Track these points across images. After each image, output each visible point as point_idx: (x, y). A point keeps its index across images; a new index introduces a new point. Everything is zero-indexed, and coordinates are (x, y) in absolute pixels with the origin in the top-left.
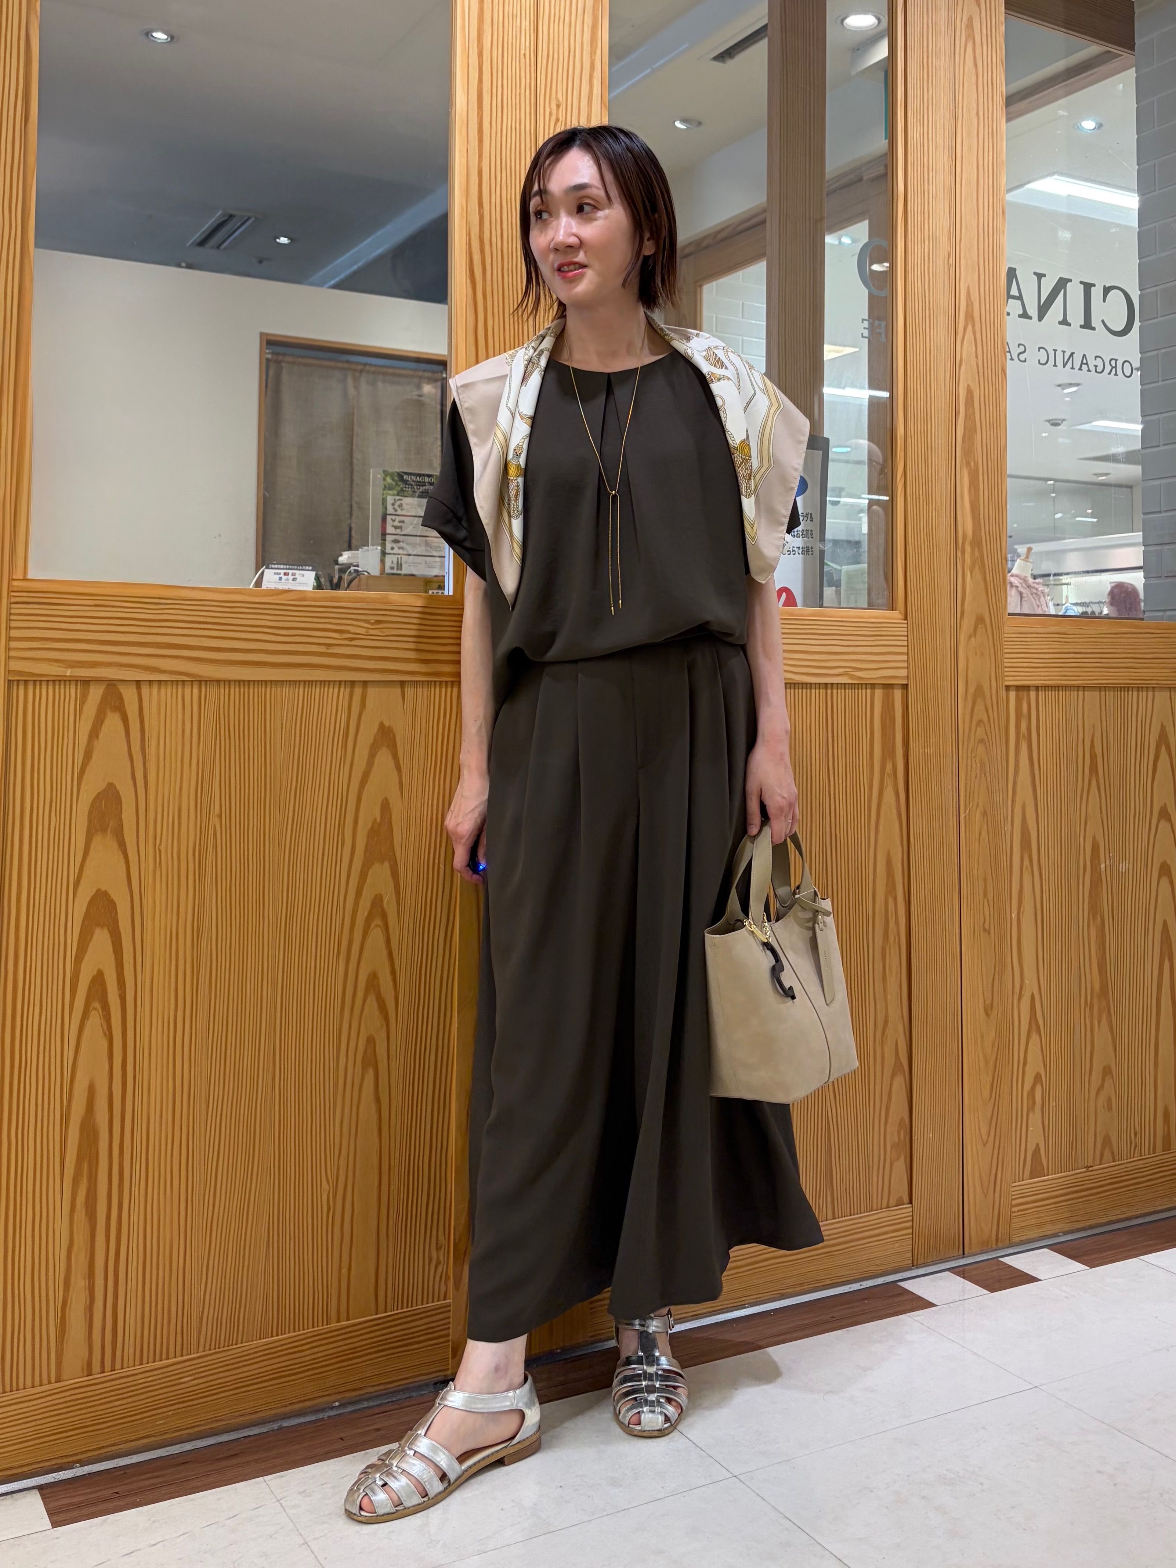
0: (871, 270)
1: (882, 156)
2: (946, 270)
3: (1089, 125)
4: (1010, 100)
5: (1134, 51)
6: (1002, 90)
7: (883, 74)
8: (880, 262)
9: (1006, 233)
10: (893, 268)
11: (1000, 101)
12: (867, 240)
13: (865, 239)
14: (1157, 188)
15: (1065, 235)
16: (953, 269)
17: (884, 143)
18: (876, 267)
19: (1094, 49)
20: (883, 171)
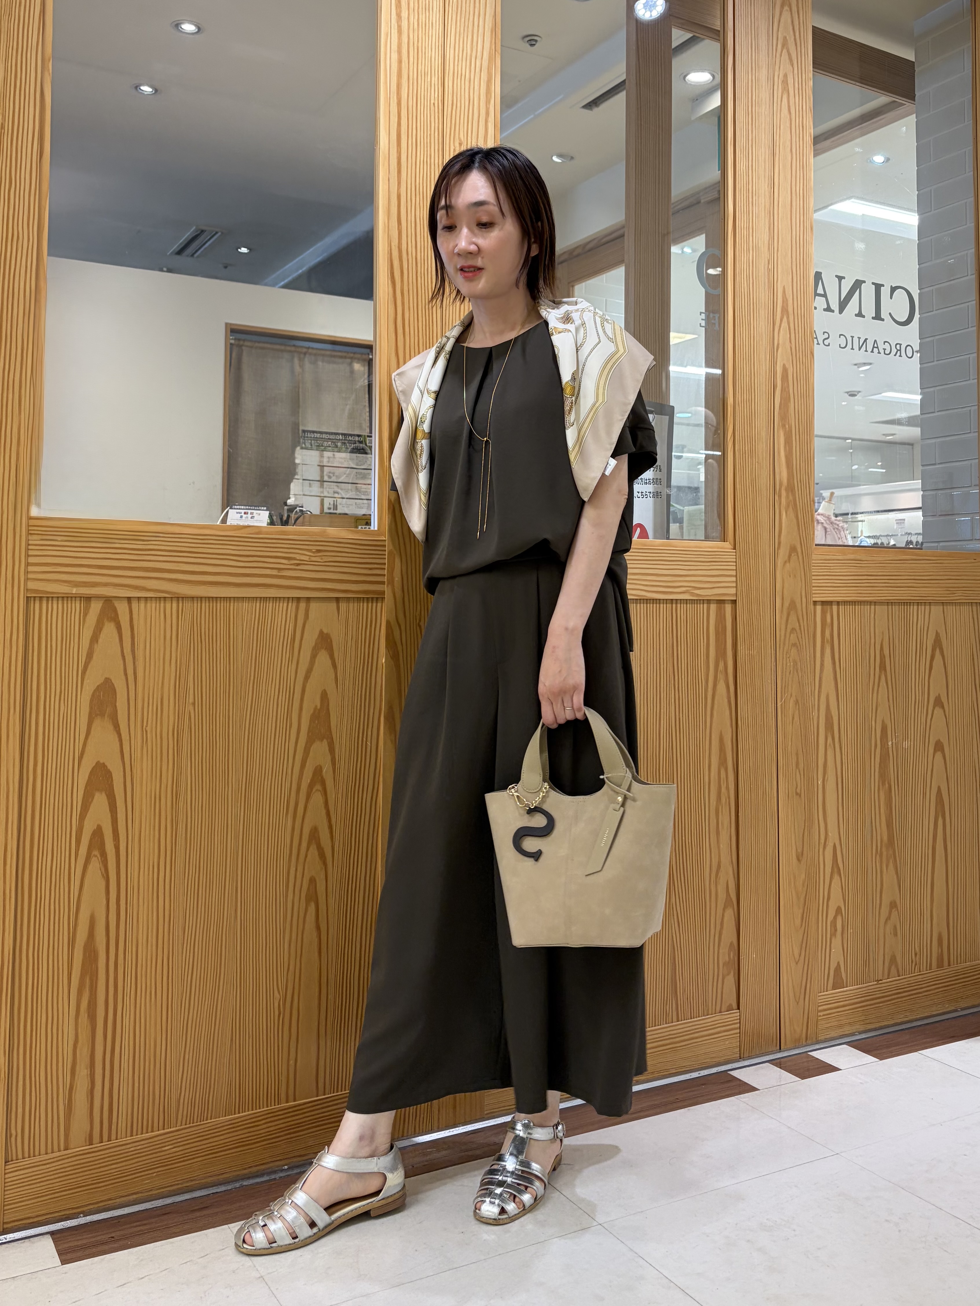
0: (706, 273)
1: (716, 184)
2: (766, 273)
3: (879, 159)
4: (817, 140)
5: (914, 101)
6: (810, 131)
7: (717, 119)
8: (714, 267)
9: (813, 245)
10: (724, 272)
11: (809, 140)
12: (704, 250)
13: (703, 249)
14: (933, 209)
15: (860, 246)
16: (771, 272)
17: (717, 174)
18: (711, 271)
19: (883, 99)
20: (717, 196)
